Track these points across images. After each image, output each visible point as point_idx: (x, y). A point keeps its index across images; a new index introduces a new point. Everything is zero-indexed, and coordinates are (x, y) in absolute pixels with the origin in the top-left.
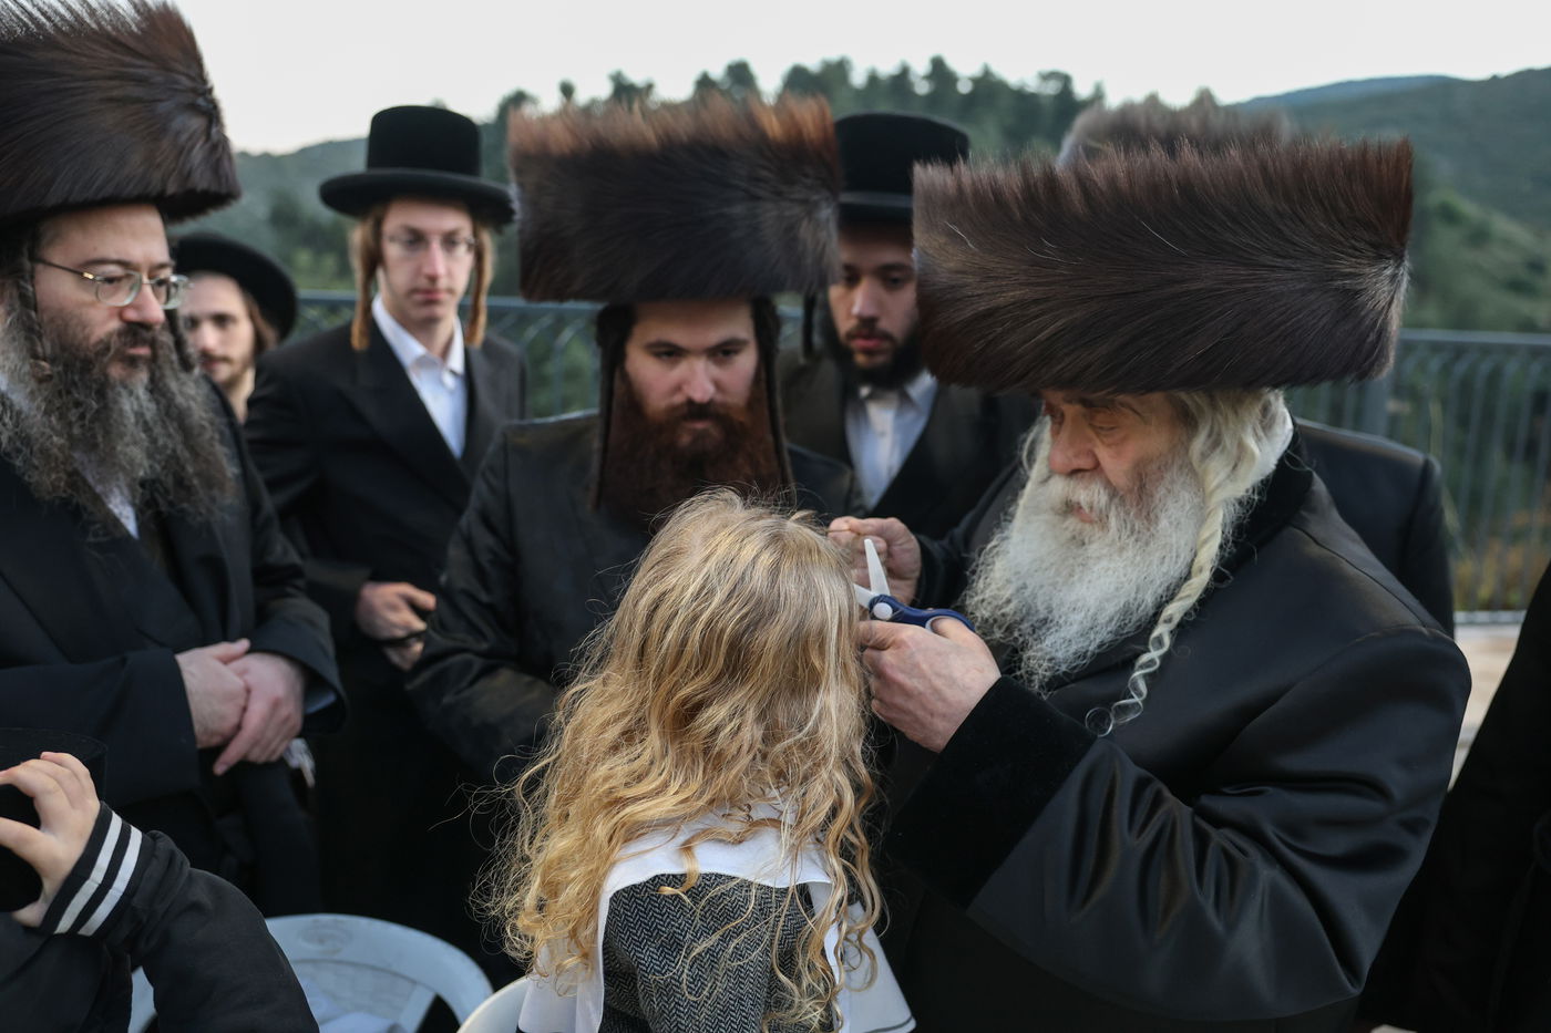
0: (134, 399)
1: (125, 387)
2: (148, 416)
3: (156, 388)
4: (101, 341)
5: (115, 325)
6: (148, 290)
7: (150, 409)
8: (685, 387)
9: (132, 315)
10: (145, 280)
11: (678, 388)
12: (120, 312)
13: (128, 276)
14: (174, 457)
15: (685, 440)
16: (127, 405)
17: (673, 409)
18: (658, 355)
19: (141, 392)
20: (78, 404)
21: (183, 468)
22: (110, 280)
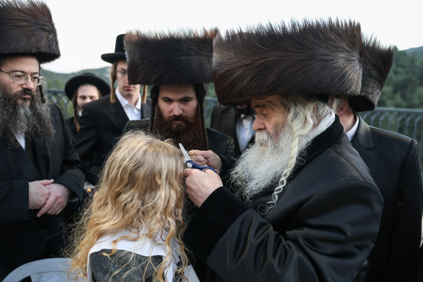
0: (25, 110)
1: (22, 106)
2: (29, 115)
3: (32, 107)
4: (15, 93)
5: (20, 89)
6: (30, 80)
7: (29, 112)
8: (173, 111)
9: (25, 86)
10: (29, 76)
11: (171, 111)
12: (22, 85)
13: (24, 75)
14: (35, 126)
15: (175, 126)
16: (22, 111)
17: (170, 117)
18: (165, 101)
19: (27, 108)
20: (7, 110)
21: (38, 130)
22: (19, 76)
